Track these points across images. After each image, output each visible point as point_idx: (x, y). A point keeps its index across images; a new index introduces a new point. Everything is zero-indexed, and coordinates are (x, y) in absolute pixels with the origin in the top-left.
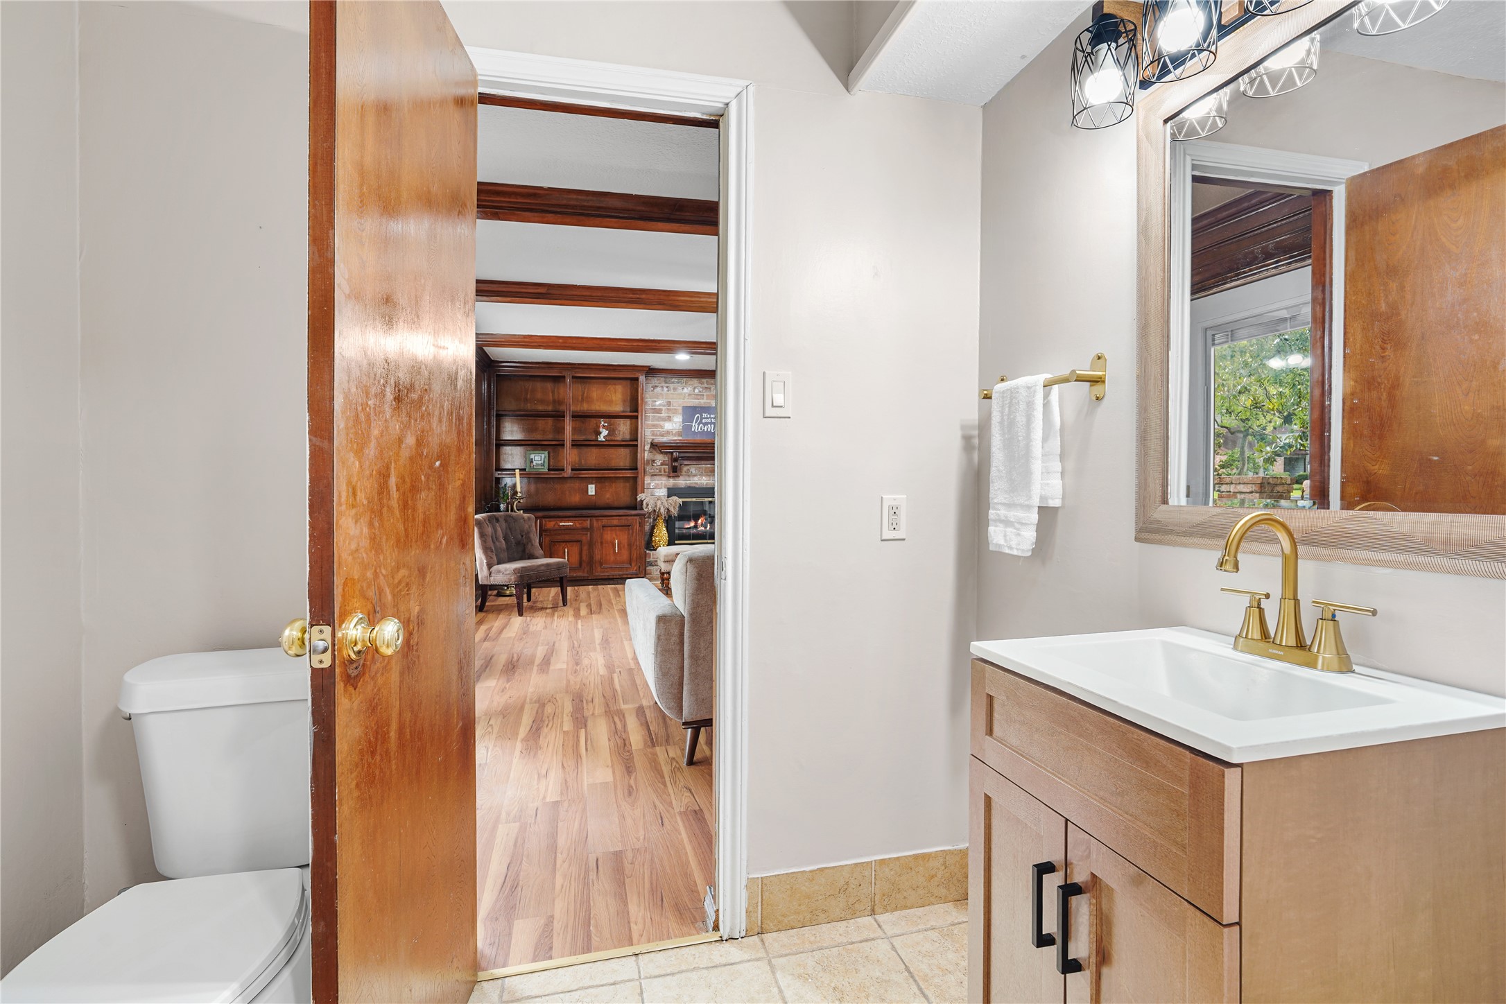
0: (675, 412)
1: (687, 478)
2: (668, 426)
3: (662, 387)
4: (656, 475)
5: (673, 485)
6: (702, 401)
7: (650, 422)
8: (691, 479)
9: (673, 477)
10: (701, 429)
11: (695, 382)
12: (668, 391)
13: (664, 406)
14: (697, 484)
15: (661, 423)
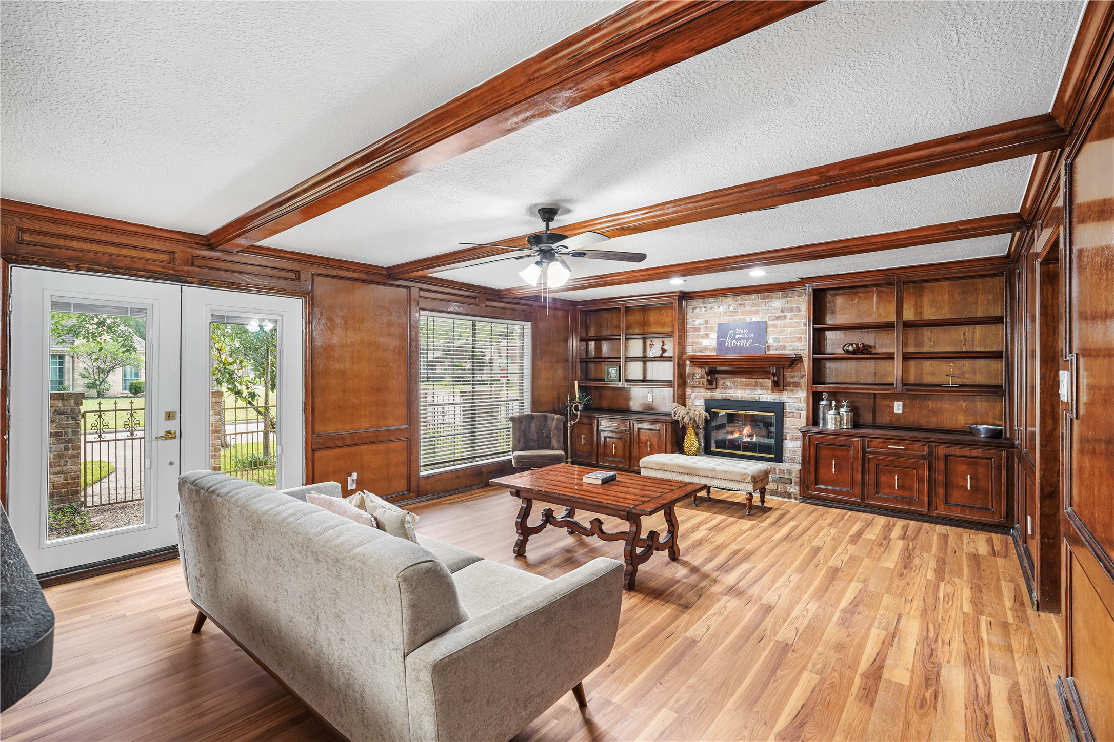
0: (712, 329)
1: (723, 391)
2: (706, 343)
3: (701, 308)
4: (695, 387)
5: (711, 397)
6: (736, 318)
7: (691, 340)
8: (727, 391)
9: (711, 389)
10: (734, 344)
11: (730, 300)
12: (706, 311)
13: (702, 325)
14: (732, 396)
15: (700, 340)
